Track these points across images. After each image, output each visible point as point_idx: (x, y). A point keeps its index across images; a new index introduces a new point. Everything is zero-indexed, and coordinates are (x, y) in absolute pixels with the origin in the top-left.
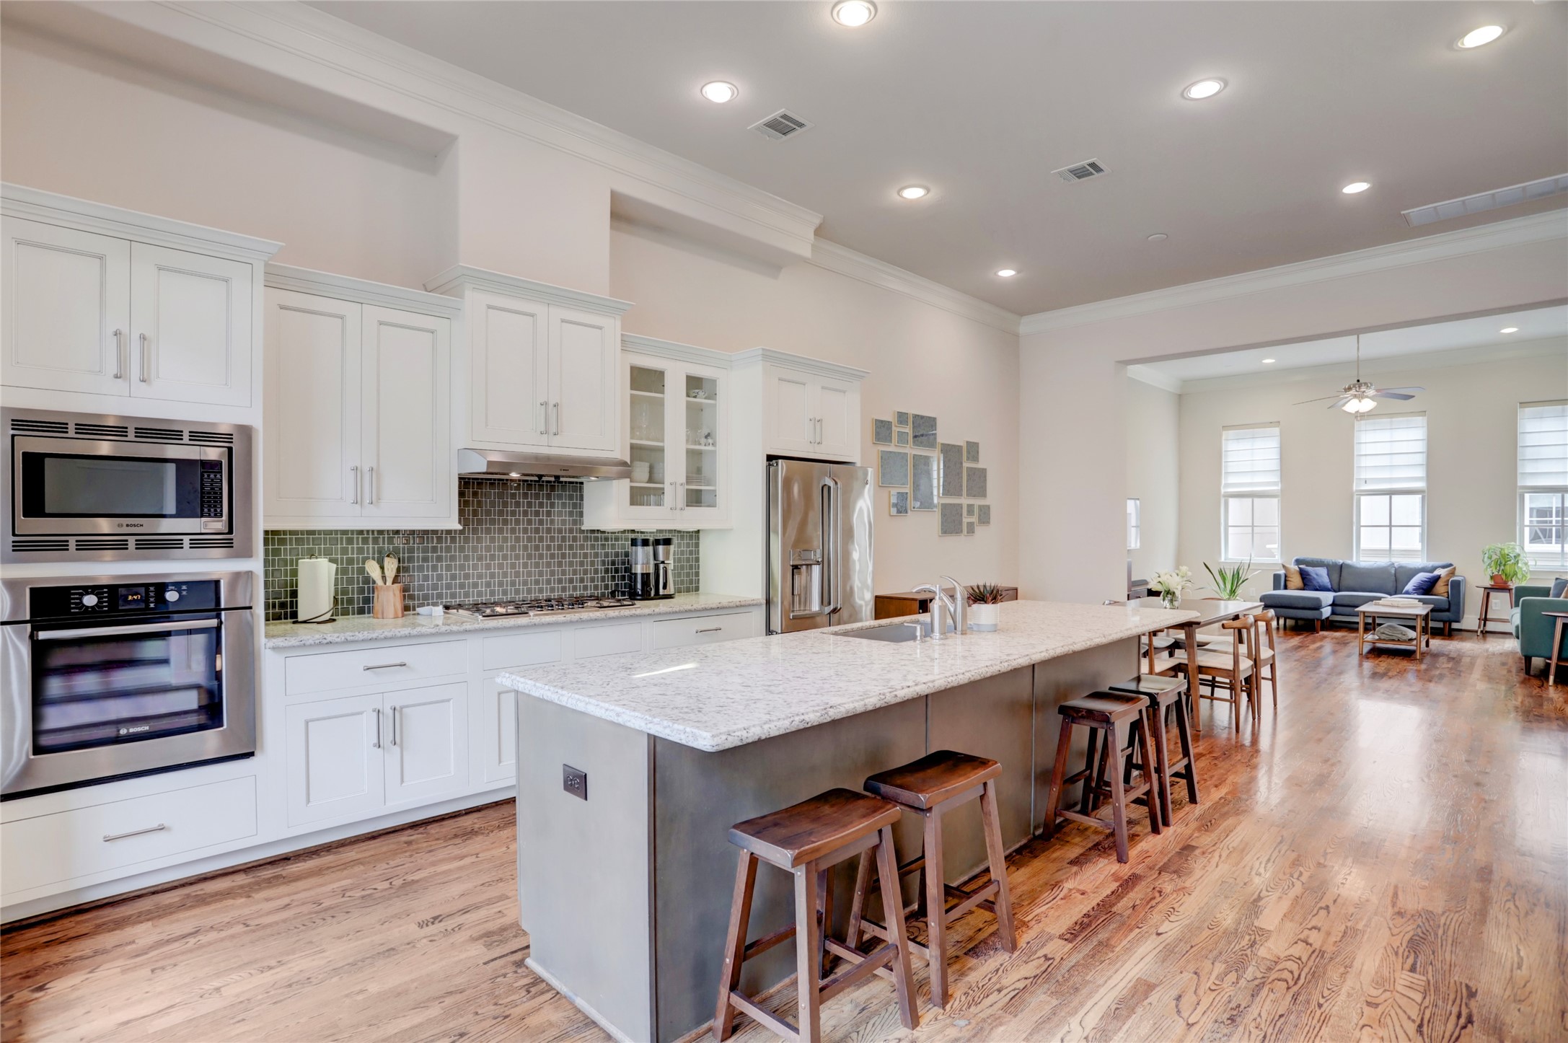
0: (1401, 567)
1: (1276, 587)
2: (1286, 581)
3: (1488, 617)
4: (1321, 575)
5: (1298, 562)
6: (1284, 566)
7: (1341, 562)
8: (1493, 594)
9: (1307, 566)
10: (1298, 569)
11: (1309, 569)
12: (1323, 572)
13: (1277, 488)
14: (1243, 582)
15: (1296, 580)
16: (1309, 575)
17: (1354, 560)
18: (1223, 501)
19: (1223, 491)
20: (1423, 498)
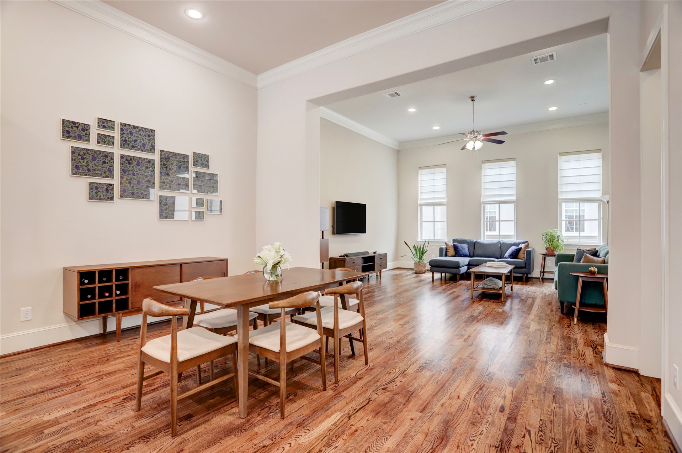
0: (503, 243)
1: (441, 255)
2: (446, 251)
3: (545, 270)
4: (465, 248)
5: (454, 241)
6: (446, 243)
7: (475, 240)
8: (547, 258)
9: (458, 243)
10: (453, 245)
11: (459, 245)
12: (465, 246)
13: (445, 201)
14: (425, 252)
15: (451, 251)
16: (458, 248)
17: (482, 240)
18: (419, 208)
19: (419, 202)
20: (515, 205)
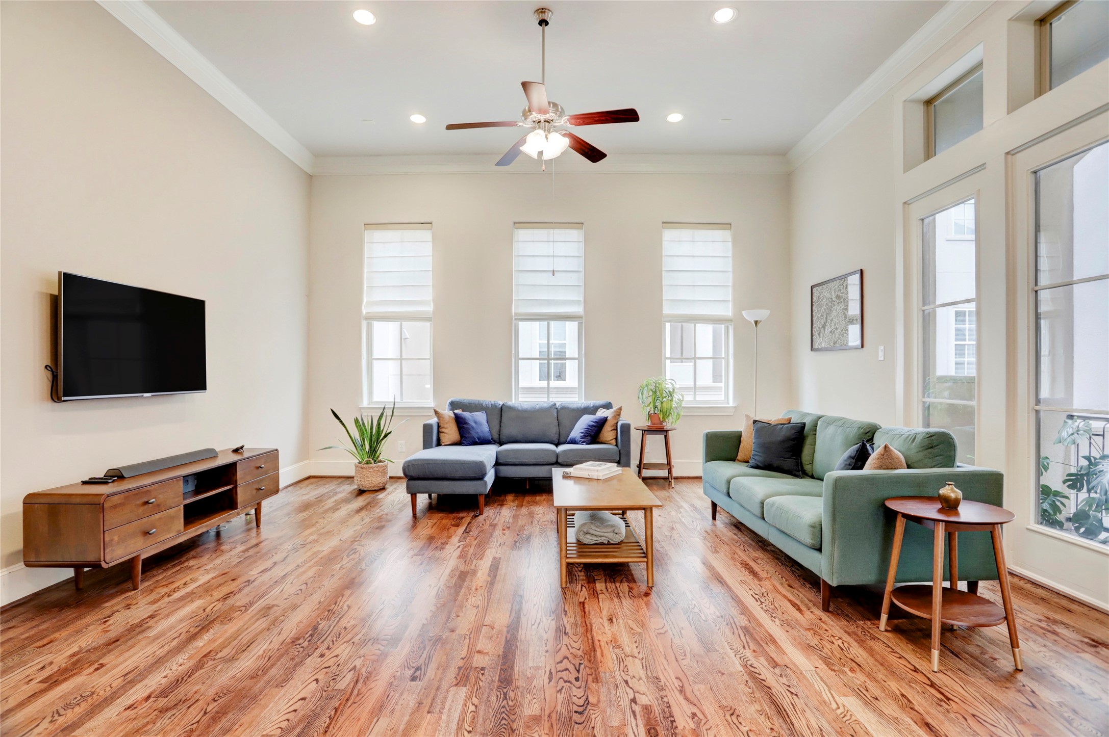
0: (564, 408)
1: (427, 445)
2: (439, 432)
3: (645, 461)
4: (480, 421)
5: (454, 405)
6: (436, 412)
7: (501, 403)
8: (649, 438)
9: (463, 411)
10: (453, 415)
11: (467, 415)
12: (481, 417)
13: (429, 308)
14: (385, 436)
15: (451, 433)
16: (466, 423)
17: (513, 402)
18: (364, 324)
19: (365, 310)
20: (580, 325)
